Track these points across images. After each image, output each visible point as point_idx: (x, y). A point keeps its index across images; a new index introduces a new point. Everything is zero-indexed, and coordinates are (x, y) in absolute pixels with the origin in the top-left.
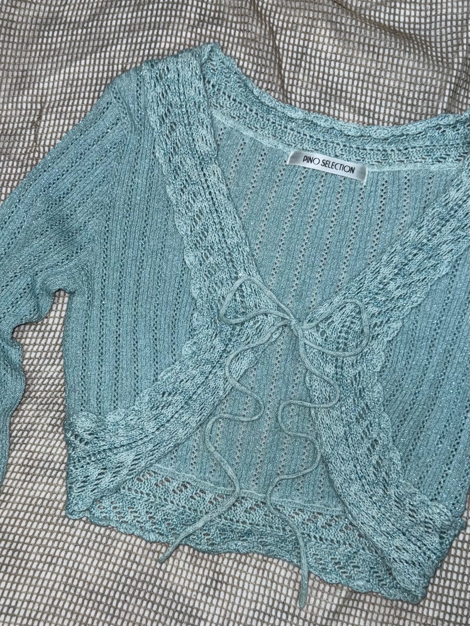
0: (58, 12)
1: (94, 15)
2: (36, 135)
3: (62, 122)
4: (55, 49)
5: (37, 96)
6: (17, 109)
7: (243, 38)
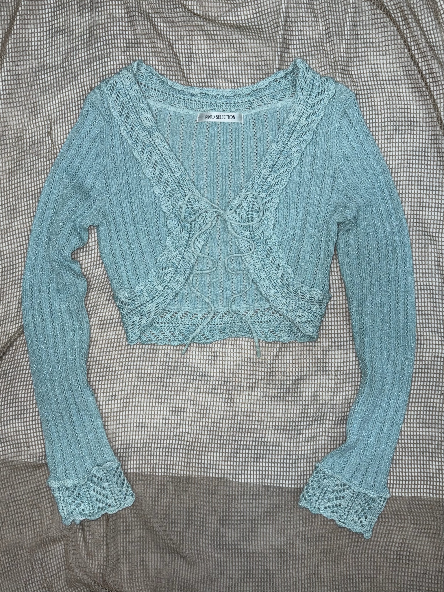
0: (44, 62)
1: (65, 58)
2: (52, 140)
3: (64, 128)
4: (48, 86)
5: (46, 116)
6: (37, 127)
7: (155, 52)
